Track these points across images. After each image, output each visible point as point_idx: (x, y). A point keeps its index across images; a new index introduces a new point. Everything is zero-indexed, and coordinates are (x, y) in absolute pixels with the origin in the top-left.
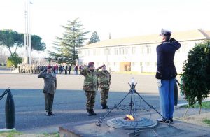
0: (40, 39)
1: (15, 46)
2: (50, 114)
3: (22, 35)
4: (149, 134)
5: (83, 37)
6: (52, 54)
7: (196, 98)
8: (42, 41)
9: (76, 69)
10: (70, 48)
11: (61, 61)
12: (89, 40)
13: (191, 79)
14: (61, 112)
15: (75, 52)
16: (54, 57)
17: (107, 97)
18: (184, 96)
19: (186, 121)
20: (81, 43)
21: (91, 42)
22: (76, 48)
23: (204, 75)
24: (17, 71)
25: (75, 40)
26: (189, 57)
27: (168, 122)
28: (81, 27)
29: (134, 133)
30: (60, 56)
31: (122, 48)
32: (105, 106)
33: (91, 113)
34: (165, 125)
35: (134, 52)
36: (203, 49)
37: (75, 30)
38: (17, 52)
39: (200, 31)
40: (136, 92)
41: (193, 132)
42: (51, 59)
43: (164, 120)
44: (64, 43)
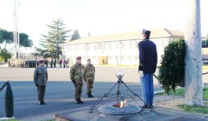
0: (27, 36)
1: (5, 42)
2: (42, 103)
3: (11, 33)
4: (135, 118)
5: (66, 35)
6: (38, 50)
7: (170, 87)
8: (29, 38)
9: (60, 63)
10: (55, 44)
11: (46, 56)
12: (71, 37)
13: (168, 71)
14: (51, 101)
15: (59, 48)
16: (40, 53)
17: (92, 88)
18: (161, 85)
19: (163, 106)
20: (64, 40)
21: (73, 39)
22: (60, 45)
23: (177, 67)
24: (7, 65)
25: (58, 38)
26: (165, 52)
27: (150, 107)
28: (63, 26)
29: (123, 118)
30: (45, 51)
31: (100, 44)
32: (90, 95)
33: (79, 101)
34: (147, 110)
35: (110, 48)
36: (177, 45)
37: (58, 29)
38: (7, 48)
39: (165, 29)
40: (122, 82)
41: (171, 116)
42: (37, 54)
43: (146, 107)
44: (49, 41)
